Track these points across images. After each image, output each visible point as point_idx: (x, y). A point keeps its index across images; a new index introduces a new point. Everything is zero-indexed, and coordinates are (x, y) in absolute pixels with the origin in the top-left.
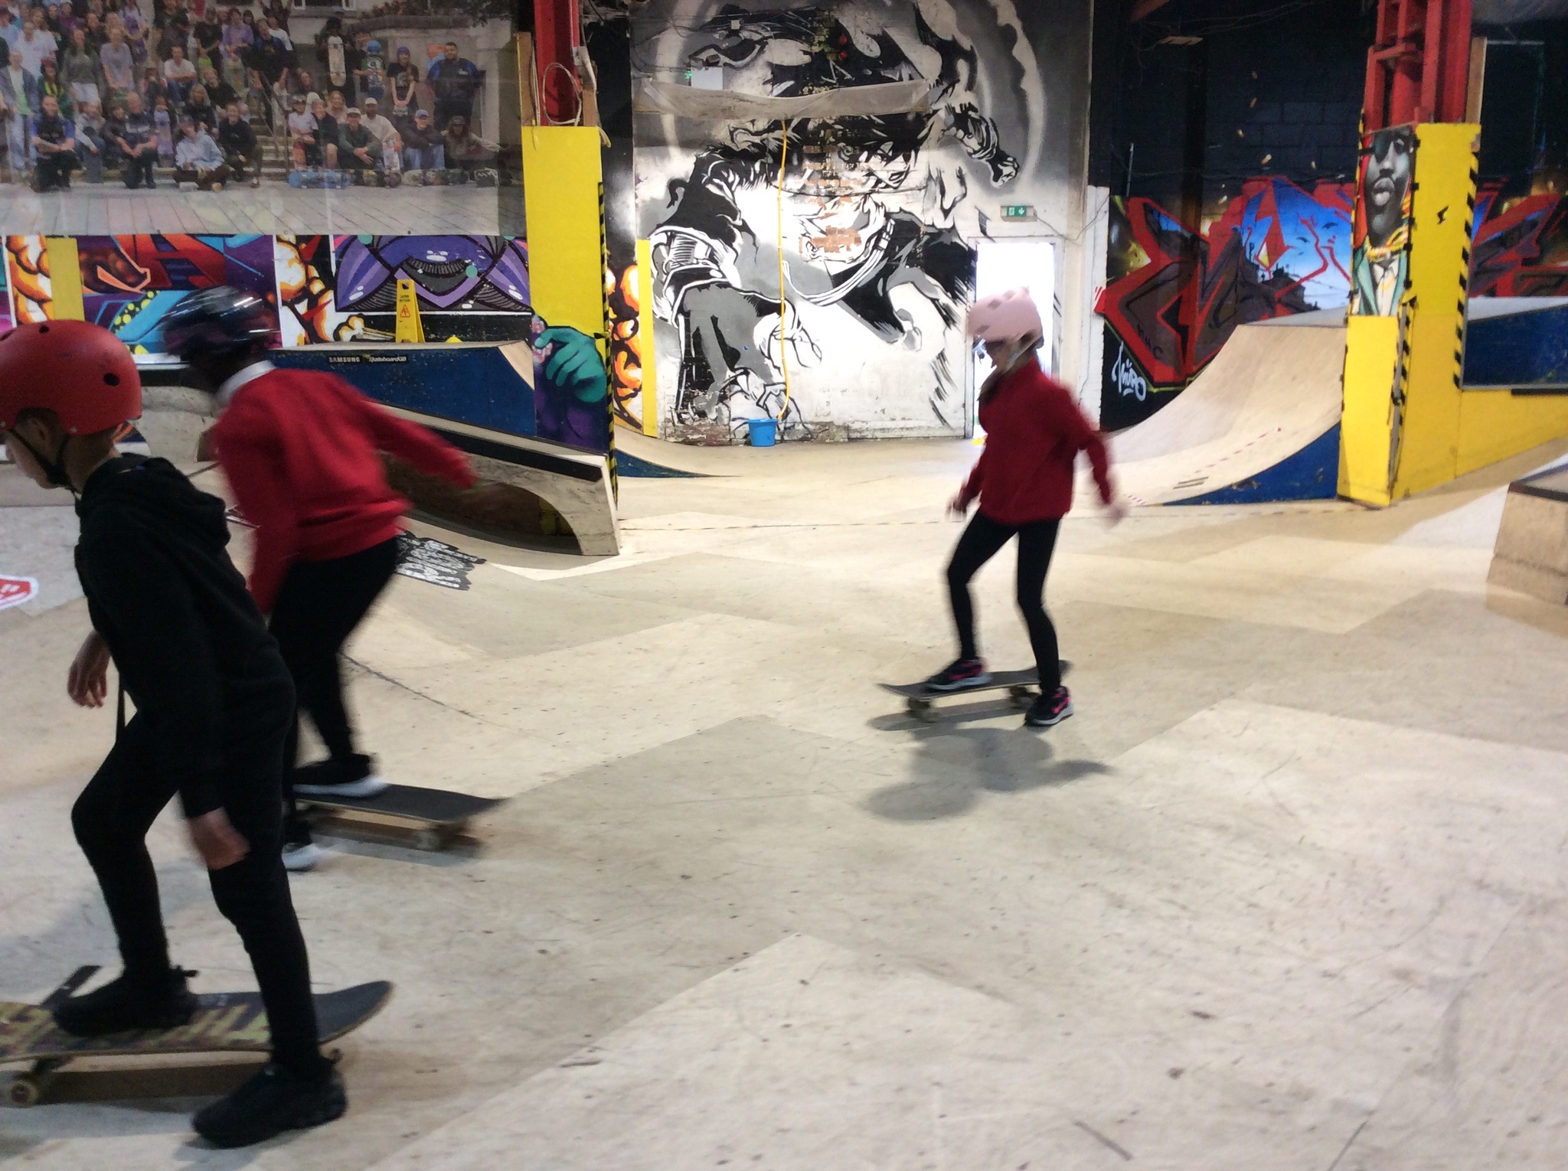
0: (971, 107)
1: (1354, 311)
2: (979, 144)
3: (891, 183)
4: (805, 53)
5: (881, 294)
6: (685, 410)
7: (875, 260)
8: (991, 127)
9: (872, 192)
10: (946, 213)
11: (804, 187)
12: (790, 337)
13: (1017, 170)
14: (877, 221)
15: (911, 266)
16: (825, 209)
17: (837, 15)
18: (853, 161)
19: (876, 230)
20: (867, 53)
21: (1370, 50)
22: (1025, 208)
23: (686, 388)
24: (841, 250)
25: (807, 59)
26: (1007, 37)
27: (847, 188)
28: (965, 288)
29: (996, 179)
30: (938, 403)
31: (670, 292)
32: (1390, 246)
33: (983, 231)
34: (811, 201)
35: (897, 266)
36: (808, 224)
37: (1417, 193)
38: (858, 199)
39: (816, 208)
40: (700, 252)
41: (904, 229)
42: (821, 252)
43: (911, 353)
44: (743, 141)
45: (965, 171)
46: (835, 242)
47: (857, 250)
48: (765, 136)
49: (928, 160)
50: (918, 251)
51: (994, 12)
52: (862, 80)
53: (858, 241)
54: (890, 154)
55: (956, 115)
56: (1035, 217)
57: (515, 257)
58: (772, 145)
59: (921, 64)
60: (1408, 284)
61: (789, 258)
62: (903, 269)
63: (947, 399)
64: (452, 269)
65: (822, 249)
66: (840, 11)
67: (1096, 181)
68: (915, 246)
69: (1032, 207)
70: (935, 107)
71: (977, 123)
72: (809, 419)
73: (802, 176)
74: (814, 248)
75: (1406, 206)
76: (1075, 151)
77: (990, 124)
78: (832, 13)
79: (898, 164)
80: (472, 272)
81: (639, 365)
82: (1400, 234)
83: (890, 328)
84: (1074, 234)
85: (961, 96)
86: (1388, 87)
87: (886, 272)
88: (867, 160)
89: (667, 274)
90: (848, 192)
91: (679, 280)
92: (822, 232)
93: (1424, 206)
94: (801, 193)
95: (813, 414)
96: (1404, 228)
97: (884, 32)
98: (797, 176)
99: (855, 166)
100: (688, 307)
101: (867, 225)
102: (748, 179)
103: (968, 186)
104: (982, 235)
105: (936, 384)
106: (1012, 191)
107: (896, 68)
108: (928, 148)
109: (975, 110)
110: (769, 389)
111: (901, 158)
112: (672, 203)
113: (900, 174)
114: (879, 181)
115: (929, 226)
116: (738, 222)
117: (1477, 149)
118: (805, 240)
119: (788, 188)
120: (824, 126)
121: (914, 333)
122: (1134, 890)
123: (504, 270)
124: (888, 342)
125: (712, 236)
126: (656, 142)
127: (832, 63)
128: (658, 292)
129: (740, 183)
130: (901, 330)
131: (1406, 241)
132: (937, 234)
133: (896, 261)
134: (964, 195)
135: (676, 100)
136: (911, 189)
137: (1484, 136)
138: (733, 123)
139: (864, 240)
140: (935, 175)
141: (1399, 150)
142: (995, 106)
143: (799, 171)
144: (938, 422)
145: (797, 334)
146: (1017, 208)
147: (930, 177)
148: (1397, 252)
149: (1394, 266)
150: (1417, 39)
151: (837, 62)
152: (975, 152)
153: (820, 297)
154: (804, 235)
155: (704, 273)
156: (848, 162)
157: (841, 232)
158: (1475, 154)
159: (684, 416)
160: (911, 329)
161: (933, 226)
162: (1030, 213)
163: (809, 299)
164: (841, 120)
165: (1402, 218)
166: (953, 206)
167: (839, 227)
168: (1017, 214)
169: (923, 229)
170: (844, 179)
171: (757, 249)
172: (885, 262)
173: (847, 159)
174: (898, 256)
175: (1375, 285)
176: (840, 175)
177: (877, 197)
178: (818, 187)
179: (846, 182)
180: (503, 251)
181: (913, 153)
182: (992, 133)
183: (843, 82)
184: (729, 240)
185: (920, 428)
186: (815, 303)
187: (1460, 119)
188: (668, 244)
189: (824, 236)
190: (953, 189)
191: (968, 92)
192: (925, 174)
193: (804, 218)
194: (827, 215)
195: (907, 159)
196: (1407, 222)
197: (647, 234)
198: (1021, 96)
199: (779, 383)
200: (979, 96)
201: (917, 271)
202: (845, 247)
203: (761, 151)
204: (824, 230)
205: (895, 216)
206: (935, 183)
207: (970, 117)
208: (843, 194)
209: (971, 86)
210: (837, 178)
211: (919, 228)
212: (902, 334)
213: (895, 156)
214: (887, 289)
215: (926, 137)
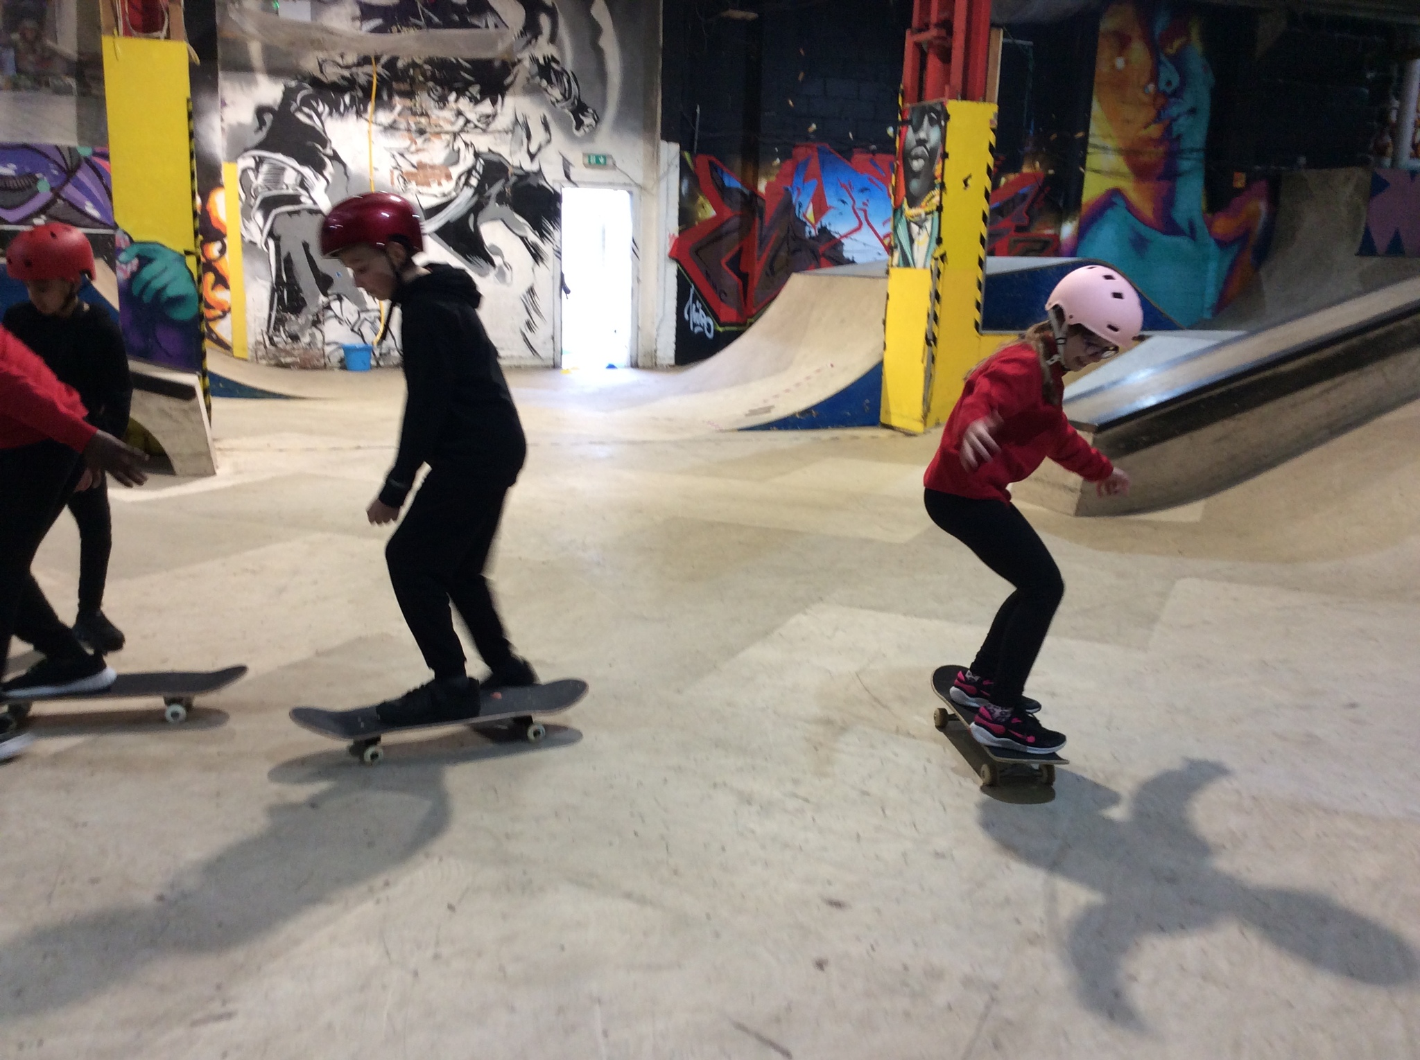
0: (554, 59)
1: (894, 264)
2: (561, 94)
3: (479, 125)
5: (472, 229)
6: (277, 333)
7: (466, 197)
8: (572, 80)
9: (462, 130)
10: (532, 157)
11: (395, 122)
13: (596, 122)
14: (467, 160)
15: (501, 204)
16: (416, 143)
18: (442, 101)
19: (466, 168)
21: (908, 32)
22: (605, 157)
23: (277, 311)
24: (432, 184)
25: (396, 1)
27: (437, 126)
28: (551, 228)
29: (578, 128)
30: (529, 335)
31: (259, 217)
32: (924, 207)
33: (568, 176)
34: (402, 135)
35: (487, 204)
36: (399, 158)
37: (947, 161)
38: (448, 137)
40: (290, 178)
41: (493, 169)
42: (413, 186)
43: (502, 287)
44: (332, 74)
45: (549, 118)
46: (426, 176)
47: (448, 186)
48: (354, 70)
49: (513, 105)
50: (507, 190)
52: (449, 24)
53: (449, 177)
54: (478, 97)
55: (540, 66)
56: (614, 166)
57: (91, 173)
58: (362, 80)
59: (506, 15)
60: (939, 241)
62: (493, 206)
63: (537, 331)
64: (23, 182)
65: (414, 183)
67: (668, 136)
68: (503, 186)
69: (611, 157)
70: (519, 56)
71: (559, 74)
73: (392, 111)
74: (405, 181)
75: (938, 172)
76: (649, 108)
77: (571, 77)
79: (486, 107)
80: (44, 188)
81: (227, 286)
82: (933, 197)
83: (482, 262)
84: (650, 184)
85: (543, 49)
86: (923, 66)
87: (477, 208)
89: (256, 199)
90: (438, 130)
91: (268, 205)
92: (413, 166)
93: (952, 172)
96: (936, 192)
98: (387, 111)
99: (445, 105)
100: (278, 231)
101: (457, 162)
102: (338, 110)
103: (552, 133)
104: (566, 179)
105: (527, 317)
107: (482, 15)
108: (514, 94)
109: (557, 63)
110: (363, 315)
111: (488, 102)
112: (260, 128)
113: (488, 116)
114: (468, 122)
115: (517, 168)
116: (329, 152)
117: (994, 126)
118: (397, 173)
119: (378, 121)
120: (414, 65)
121: (505, 268)
122: (760, 787)
123: (80, 187)
124: (479, 275)
125: (301, 162)
126: (242, 67)
128: (246, 214)
129: (330, 114)
130: (493, 264)
131: (938, 204)
132: (524, 176)
133: (485, 198)
134: (549, 141)
135: (263, 28)
136: (499, 132)
137: (1002, 116)
138: (321, 55)
139: (455, 177)
140: (521, 120)
141: (932, 122)
142: (576, 61)
144: (529, 352)
146: (597, 158)
147: (516, 122)
148: (931, 213)
149: (928, 225)
150: (947, 26)
151: (425, 5)
152: (558, 102)
154: (396, 168)
155: (294, 199)
156: (437, 101)
157: (433, 167)
158: (993, 130)
159: (276, 339)
160: (501, 263)
161: (521, 168)
162: (610, 162)
164: (430, 61)
165: (934, 182)
166: (539, 149)
167: (430, 163)
168: (598, 161)
169: (511, 170)
170: (433, 117)
171: (348, 177)
172: (475, 199)
173: (436, 98)
174: (487, 194)
175: (912, 241)
176: (429, 113)
177: (467, 137)
178: (408, 123)
179: (435, 120)
180: (78, 166)
181: (500, 98)
182: (574, 85)
183: (430, 24)
184: (319, 167)
185: (512, 357)
187: (981, 98)
188: (257, 170)
189: (416, 170)
190: (538, 135)
191: (551, 44)
192: (512, 118)
193: (395, 152)
194: (418, 151)
195: (494, 103)
196: (938, 186)
197: (233, 158)
198: (599, 53)
199: (373, 310)
200: (561, 49)
201: (506, 210)
202: (436, 183)
203: (350, 84)
204: (416, 165)
205: (485, 157)
206: (521, 127)
207: (553, 69)
208: (432, 131)
209: (553, 39)
210: (427, 115)
211: (508, 170)
212: (492, 268)
213: (483, 99)
214: (478, 223)
215: (512, 83)
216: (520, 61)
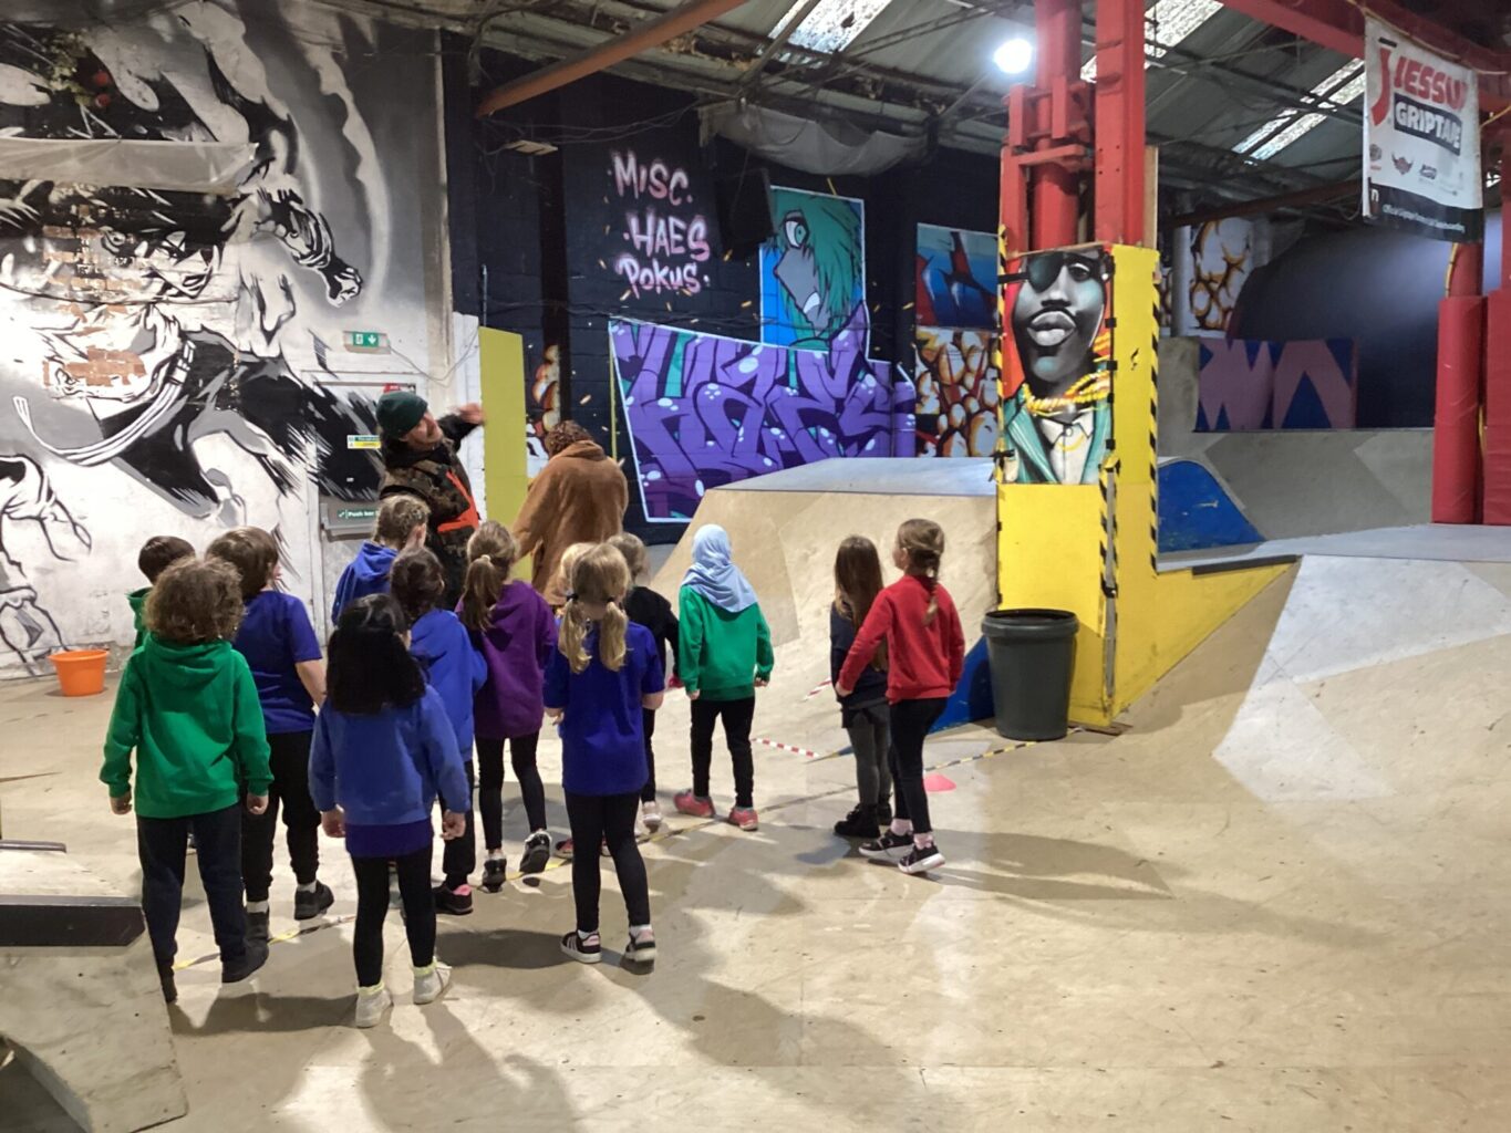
0: (293, 196)
2: (308, 246)
3: (185, 290)
4: (40, 89)
5: (181, 448)
7: (169, 399)
8: (321, 226)
9: (159, 300)
10: (269, 336)
11: (48, 286)
12: (35, 514)
13: (360, 285)
14: (169, 344)
15: (224, 408)
16: (85, 321)
17: (88, 42)
19: (167, 356)
20: (139, 102)
21: (1004, 154)
22: (376, 335)
24: (113, 382)
25: (43, 98)
26: (334, 111)
27: (118, 293)
29: (334, 296)
32: (1072, 396)
34: (61, 307)
35: (202, 408)
36: (57, 343)
37: (1116, 329)
38: (136, 309)
39: (71, 319)
41: (209, 356)
42: (81, 385)
45: (291, 281)
46: (102, 370)
47: (139, 384)
49: (237, 259)
50: (233, 387)
51: (315, 77)
53: (140, 370)
54: (182, 248)
55: (273, 204)
56: (389, 349)
59: (219, 128)
60: (1111, 445)
61: (29, 392)
65: (83, 381)
66: (94, 37)
67: (462, 306)
68: (227, 380)
69: (384, 335)
70: (244, 190)
71: (304, 217)
72: (74, 640)
73: (44, 270)
74: (69, 378)
75: (1100, 347)
76: (433, 268)
77: (320, 222)
78: (80, 38)
82: (1092, 382)
83: (198, 497)
84: (441, 372)
85: (277, 181)
86: (1030, 199)
87: (187, 416)
88: (148, 254)
90: (120, 298)
92: (82, 355)
94: (44, 294)
95: (81, 631)
96: (1101, 373)
97: (163, 78)
98: (34, 270)
99: (130, 262)
101: (153, 347)
103: (296, 301)
106: (356, 313)
107: (185, 129)
109: (299, 201)
111: (198, 256)
113: (200, 277)
114: (167, 286)
115: (246, 353)
117: (1158, 280)
118: (54, 366)
119: (20, 286)
121: (233, 503)
124: (196, 517)
127: (84, 110)
130: (215, 498)
131: (1108, 392)
132: (258, 365)
133: (199, 400)
134: (293, 314)
136: (217, 301)
139: (150, 369)
140: (249, 283)
141: (1078, 277)
143: (37, 261)
145: (47, 508)
146: (366, 336)
147: (243, 286)
148: (1091, 404)
149: (1085, 422)
150: (1083, 141)
151: (92, 109)
152: (303, 257)
153: (83, 452)
154: (52, 359)
156: (118, 255)
157: (113, 355)
158: (1157, 287)
160: (228, 496)
161: (251, 353)
162: (382, 343)
163: (64, 456)
165: (1090, 361)
166: (278, 327)
167: (110, 349)
168: (366, 342)
169: (237, 357)
170: (113, 279)
172: (183, 402)
173: (116, 250)
174: (202, 393)
176: (105, 272)
177: (167, 309)
178: (71, 288)
179: (114, 283)
182: (324, 233)
186: (76, 462)
189: (85, 361)
190: (277, 306)
191: (288, 176)
192: (235, 280)
193: (49, 333)
194: (89, 331)
195: (208, 257)
196: (1103, 366)
198: (358, 189)
199: (21, 588)
200: (302, 181)
201: (232, 416)
202: (120, 380)
204: (85, 351)
205: (194, 337)
206: (250, 293)
207: (292, 208)
208: (112, 301)
209: (291, 167)
210: (101, 276)
211: (232, 355)
212: (215, 505)
213: (189, 253)
214: (189, 440)
215: (233, 230)
216: (244, 197)
